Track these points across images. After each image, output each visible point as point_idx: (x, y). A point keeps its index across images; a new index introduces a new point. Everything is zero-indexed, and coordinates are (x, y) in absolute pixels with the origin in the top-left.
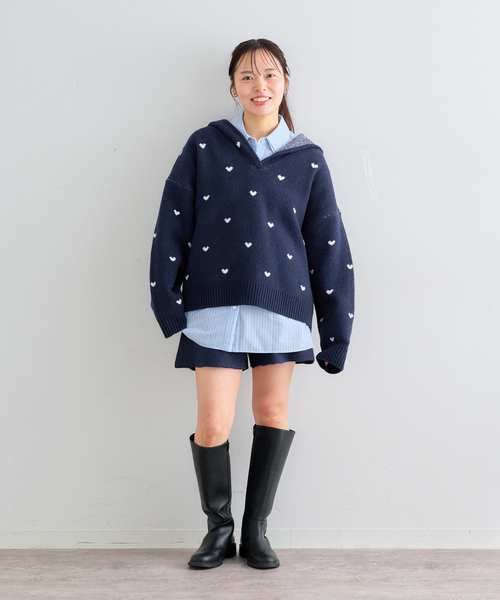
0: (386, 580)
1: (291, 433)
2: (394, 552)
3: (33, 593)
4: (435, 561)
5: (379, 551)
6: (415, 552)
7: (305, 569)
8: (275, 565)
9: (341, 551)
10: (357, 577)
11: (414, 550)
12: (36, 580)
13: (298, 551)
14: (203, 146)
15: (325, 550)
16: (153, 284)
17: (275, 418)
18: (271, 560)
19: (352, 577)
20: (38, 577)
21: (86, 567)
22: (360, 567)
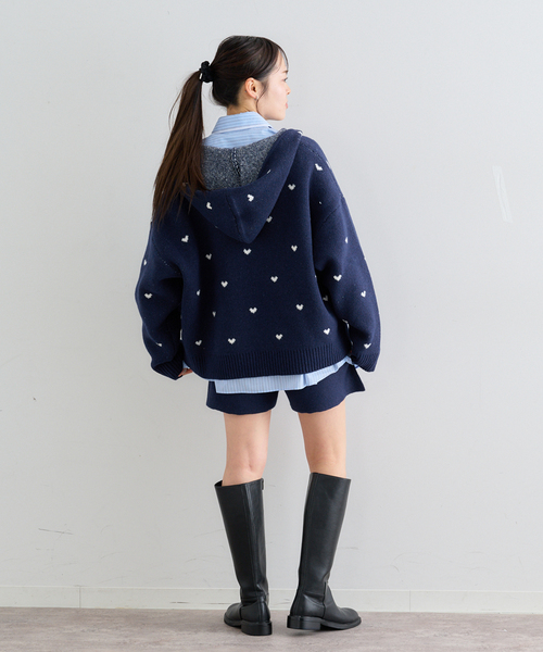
0: (518, 649)
5: (510, 617)
7: (426, 635)
9: (467, 615)
10: (485, 645)
12: (125, 643)
13: (418, 615)
15: (449, 615)
19: (480, 645)
20: (127, 640)
21: (180, 630)
22: (488, 634)
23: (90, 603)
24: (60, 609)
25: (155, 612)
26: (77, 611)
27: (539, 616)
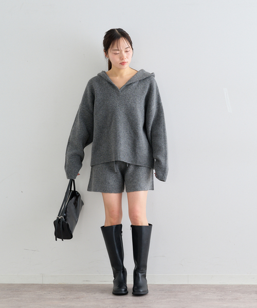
0: (236, 299)
2: (239, 286)
3: (63, 304)
5: (232, 286)
10: (222, 298)
13: (192, 285)
15: (205, 285)
19: (220, 298)
20: (64, 297)
21: (88, 293)
22: (223, 293)
23: (47, 281)
24: (34, 284)
25: (76, 285)
26: (42, 285)
27: (244, 285)
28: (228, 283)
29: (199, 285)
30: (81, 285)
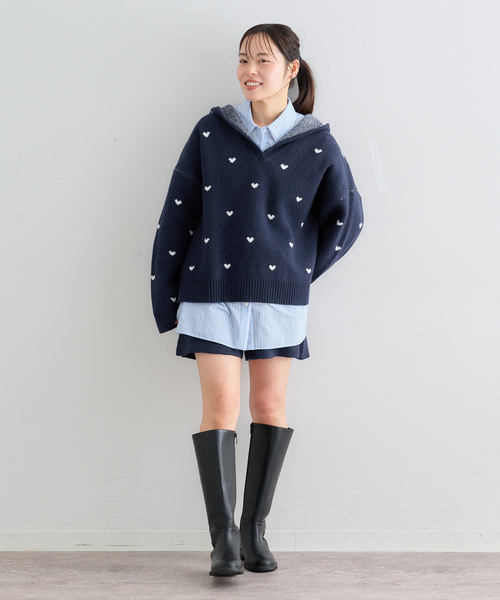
0: (395, 584)
1: (289, 432)
2: (402, 555)
3: (30, 596)
4: (444, 564)
5: (387, 554)
6: (423, 556)
7: (311, 572)
8: (273, 567)
9: (347, 554)
10: (364, 580)
11: (422, 553)
12: (33, 583)
13: (303, 554)
14: (206, 135)
16: (153, 278)
17: (272, 415)
18: (268, 563)
19: (359, 580)
20: (35, 580)
21: (84, 570)
22: (367, 571)
27: (414, 554)
28: (379, 549)
29: (319, 553)
30: (71, 554)
